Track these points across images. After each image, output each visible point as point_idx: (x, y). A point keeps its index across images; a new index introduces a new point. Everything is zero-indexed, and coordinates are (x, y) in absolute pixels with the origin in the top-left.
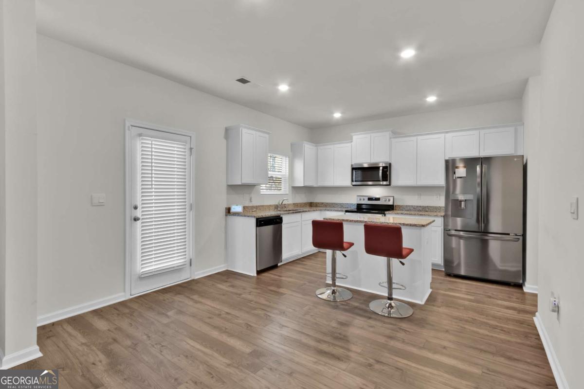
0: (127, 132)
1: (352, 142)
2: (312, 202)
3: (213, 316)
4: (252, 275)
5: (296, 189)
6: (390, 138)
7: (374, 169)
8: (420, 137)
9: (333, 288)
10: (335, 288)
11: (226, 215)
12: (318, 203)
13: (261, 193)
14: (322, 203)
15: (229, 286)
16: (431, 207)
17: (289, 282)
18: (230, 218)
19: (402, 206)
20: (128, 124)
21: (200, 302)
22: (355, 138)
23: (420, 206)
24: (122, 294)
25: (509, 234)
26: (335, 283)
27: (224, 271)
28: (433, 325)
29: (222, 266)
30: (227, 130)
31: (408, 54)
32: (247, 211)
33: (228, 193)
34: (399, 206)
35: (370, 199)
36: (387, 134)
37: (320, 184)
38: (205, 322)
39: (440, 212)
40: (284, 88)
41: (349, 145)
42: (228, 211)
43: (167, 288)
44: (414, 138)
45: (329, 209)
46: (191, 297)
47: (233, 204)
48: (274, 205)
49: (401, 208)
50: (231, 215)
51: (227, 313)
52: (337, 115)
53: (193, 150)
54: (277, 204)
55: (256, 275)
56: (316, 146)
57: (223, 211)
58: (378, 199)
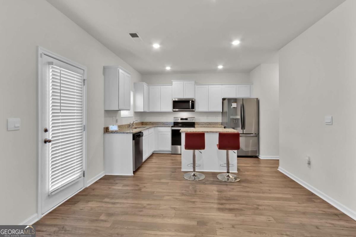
0: (40, 59)
1: (172, 85)
2: (143, 121)
3: (142, 209)
4: (131, 175)
5: (137, 113)
6: (195, 85)
7: (186, 102)
8: (210, 86)
9: (194, 173)
10: (195, 173)
11: (104, 133)
12: (147, 122)
13: (122, 116)
14: (150, 122)
15: (123, 186)
16: (213, 123)
17: (161, 175)
18: (107, 135)
19: (199, 123)
20: (40, 52)
21: (118, 203)
22: (174, 83)
23: (208, 122)
24: (36, 215)
25: (253, 134)
26: (195, 170)
27: (104, 176)
28: (253, 181)
29: (103, 172)
30: (105, 68)
31: (236, 43)
32: (122, 129)
33: (105, 117)
34: (197, 122)
35: (182, 119)
36: (193, 82)
37: (151, 110)
38: (141, 215)
39: (217, 125)
40: (156, 46)
41: (170, 87)
42: (106, 130)
43: (70, 199)
44: (207, 86)
45: (154, 126)
46: (103, 201)
47: (111, 125)
48: (127, 124)
49: (199, 124)
50: (110, 133)
51: (148, 204)
52: (168, 68)
53: (86, 81)
54: (129, 123)
55: (133, 175)
56: (148, 86)
57: (102, 131)
58: (186, 119)
